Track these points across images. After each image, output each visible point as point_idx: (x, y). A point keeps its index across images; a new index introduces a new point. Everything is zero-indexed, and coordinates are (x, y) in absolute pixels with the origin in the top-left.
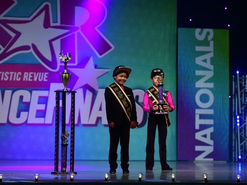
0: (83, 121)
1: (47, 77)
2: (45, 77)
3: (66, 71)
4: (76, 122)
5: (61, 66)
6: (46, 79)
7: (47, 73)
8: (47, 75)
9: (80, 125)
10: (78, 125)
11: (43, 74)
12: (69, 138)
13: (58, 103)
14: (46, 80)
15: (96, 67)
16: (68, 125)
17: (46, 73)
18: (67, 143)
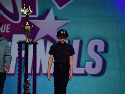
0: (45, 71)
1: (9, 28)
2: (8, 28)
3: (27, 24)
4: (38, 72)
5: (22, 18)
6: (8, 30)
7: (10, 25)
8: (9, 27)
9: (41, 74)
10: (39, 74)
11: (5, 25)
12: (31, 87)
13: (20, 54)
14: (9, 32)
15: (56, 18)
16: (30, 74)
17: (8, 25)
18: (29, 92)
